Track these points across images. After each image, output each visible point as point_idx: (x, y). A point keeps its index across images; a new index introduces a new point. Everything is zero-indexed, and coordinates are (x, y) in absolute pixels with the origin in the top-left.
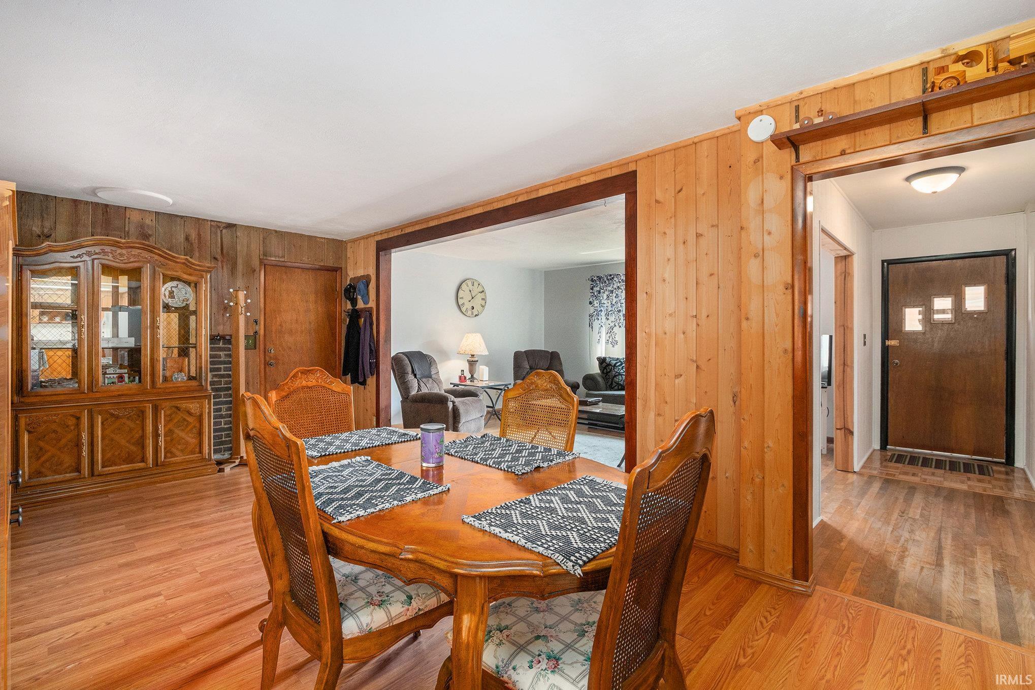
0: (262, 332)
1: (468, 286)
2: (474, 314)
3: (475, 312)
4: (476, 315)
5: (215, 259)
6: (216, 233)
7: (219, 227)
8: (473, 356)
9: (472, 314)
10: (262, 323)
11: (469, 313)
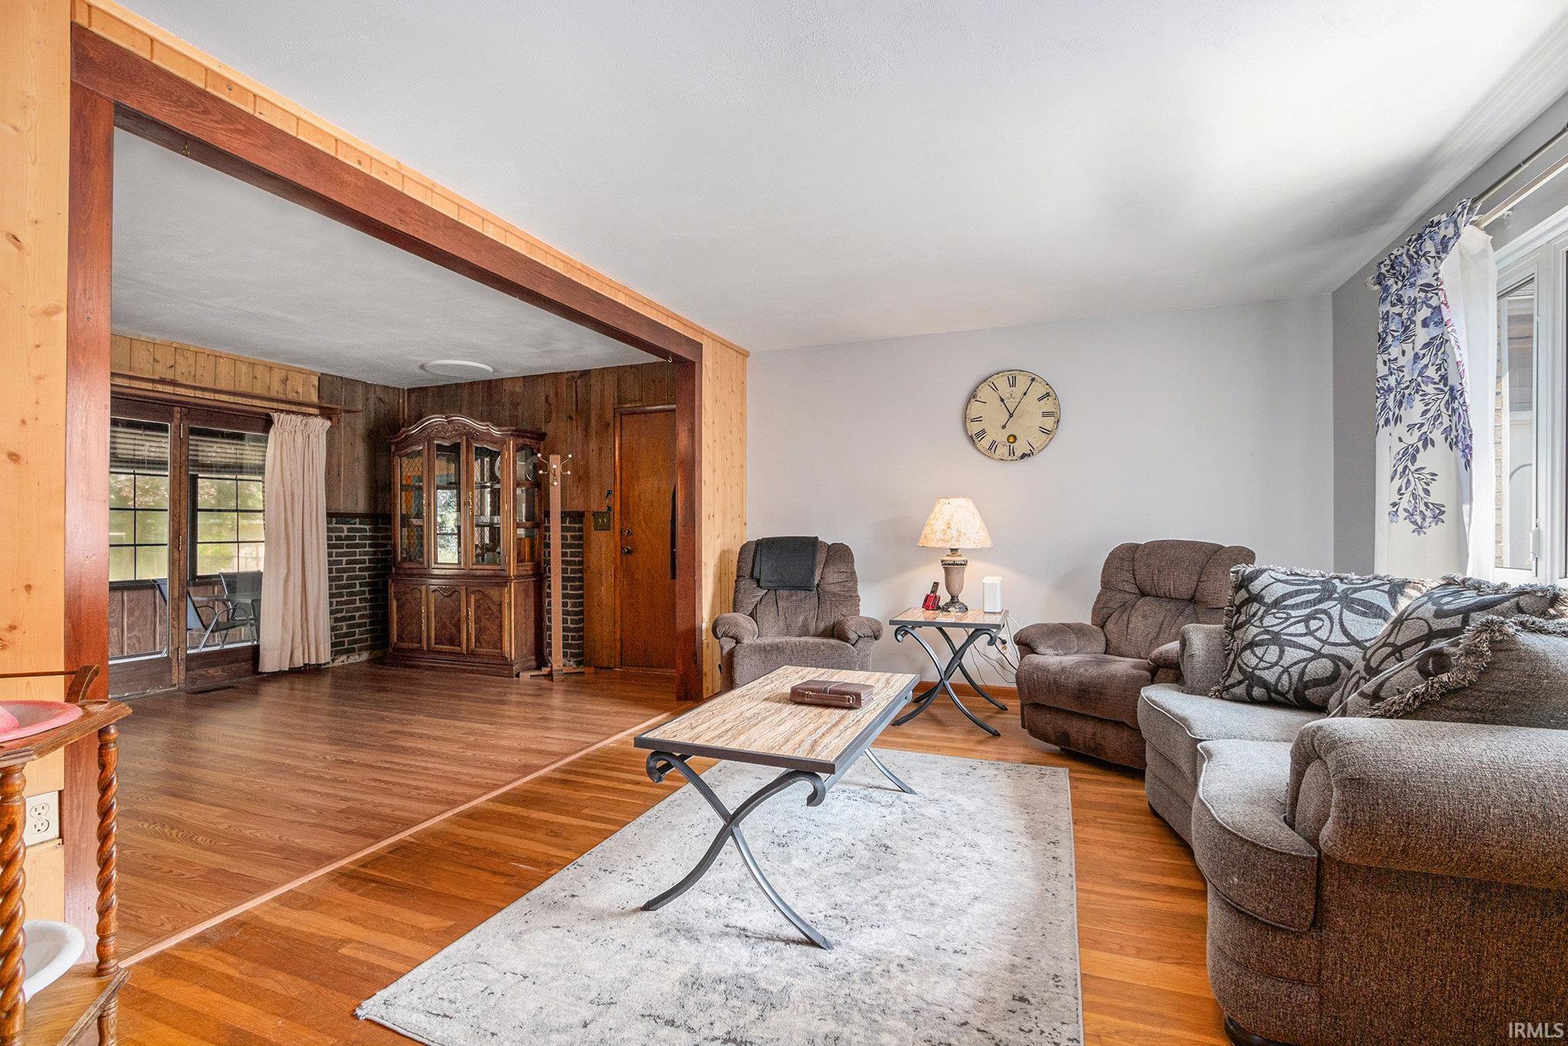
0: (617, 507)
1: (995, 389)
2: (1018, 453)
3: (1020, 447)
4: (1023, 456)
5: (571, 418)
6: (571, 386)
7: (573, 377)
8: (954, 550)
9: (1012, 452)
10: (618, 494)
11: (1002, 451)
